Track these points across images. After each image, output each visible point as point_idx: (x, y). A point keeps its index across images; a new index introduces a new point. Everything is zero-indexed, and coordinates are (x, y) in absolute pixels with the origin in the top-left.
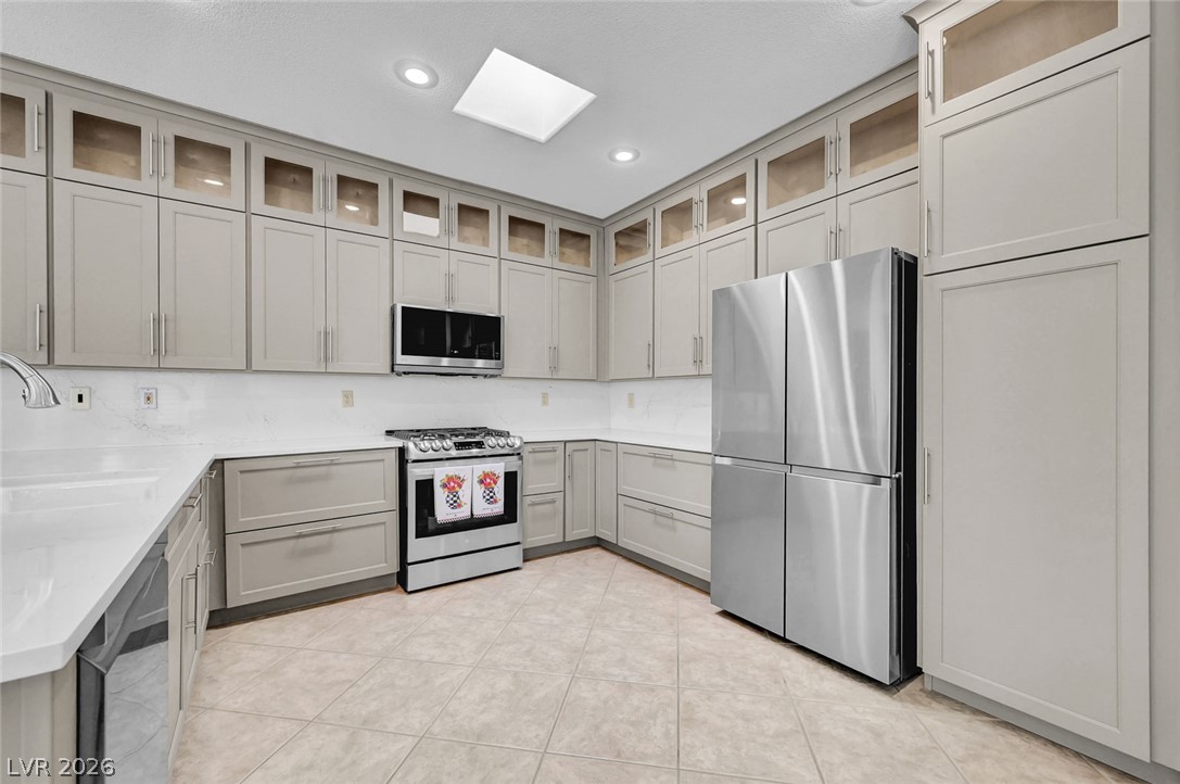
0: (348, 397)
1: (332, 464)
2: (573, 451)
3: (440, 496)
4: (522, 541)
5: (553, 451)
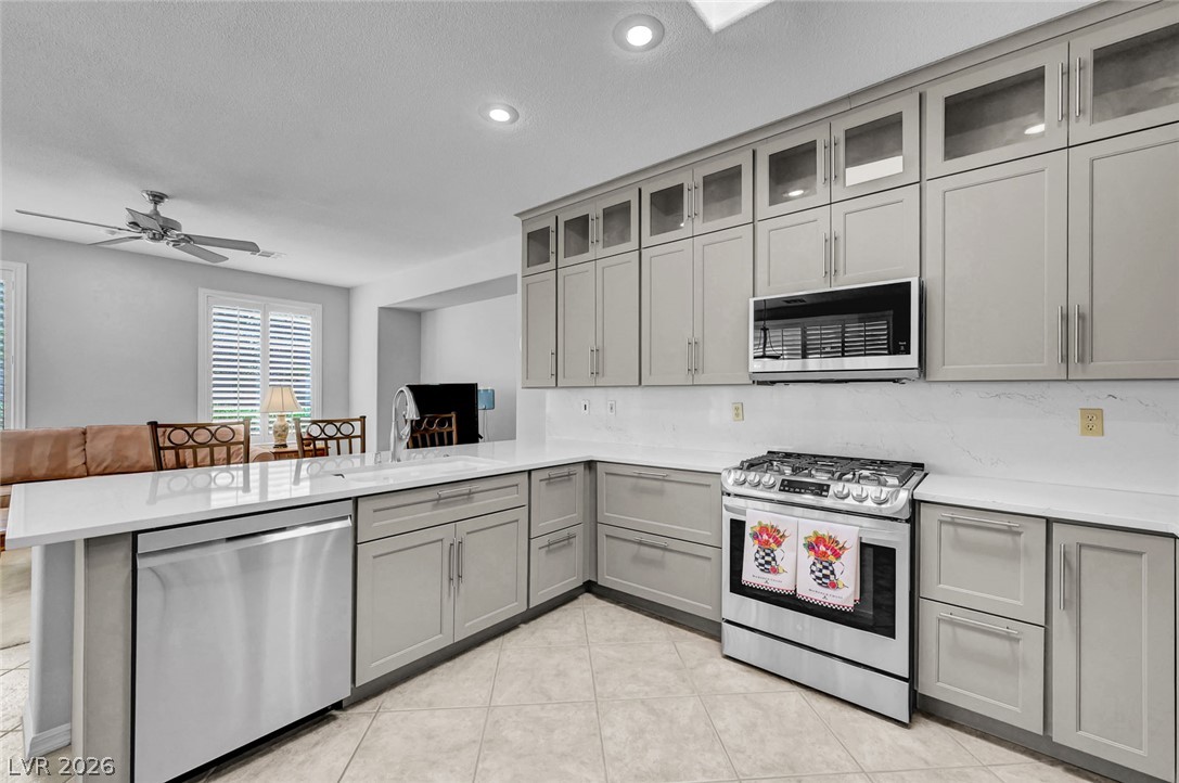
0: (739, 411)
1: (664, 480)
2: (1081, 546)
3: (750, 548)
4: (912, 679)
5: (1011, 531)
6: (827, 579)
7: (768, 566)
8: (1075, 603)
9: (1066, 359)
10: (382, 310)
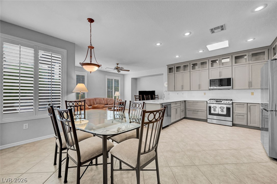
0: (205, 94)
1: (197, 102)
2: (250, 105)
3: (212, 109)
4: (232, 121)
5: (243, 105)
6: (222, 111)
7: (215, 110)
8: (250, 111)
9: (249, 87)
10: (132, 78)
